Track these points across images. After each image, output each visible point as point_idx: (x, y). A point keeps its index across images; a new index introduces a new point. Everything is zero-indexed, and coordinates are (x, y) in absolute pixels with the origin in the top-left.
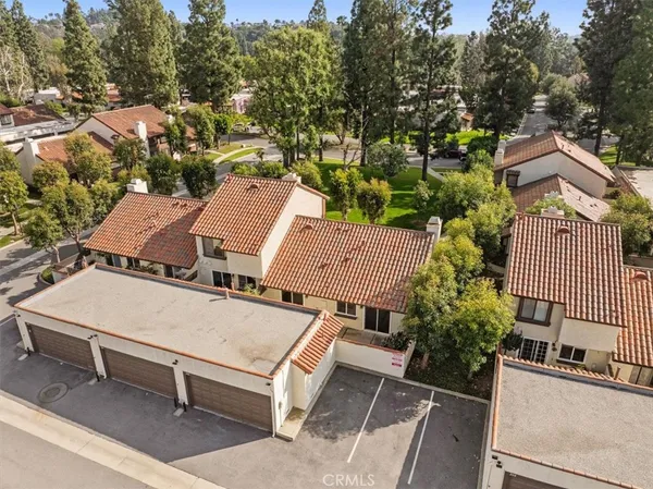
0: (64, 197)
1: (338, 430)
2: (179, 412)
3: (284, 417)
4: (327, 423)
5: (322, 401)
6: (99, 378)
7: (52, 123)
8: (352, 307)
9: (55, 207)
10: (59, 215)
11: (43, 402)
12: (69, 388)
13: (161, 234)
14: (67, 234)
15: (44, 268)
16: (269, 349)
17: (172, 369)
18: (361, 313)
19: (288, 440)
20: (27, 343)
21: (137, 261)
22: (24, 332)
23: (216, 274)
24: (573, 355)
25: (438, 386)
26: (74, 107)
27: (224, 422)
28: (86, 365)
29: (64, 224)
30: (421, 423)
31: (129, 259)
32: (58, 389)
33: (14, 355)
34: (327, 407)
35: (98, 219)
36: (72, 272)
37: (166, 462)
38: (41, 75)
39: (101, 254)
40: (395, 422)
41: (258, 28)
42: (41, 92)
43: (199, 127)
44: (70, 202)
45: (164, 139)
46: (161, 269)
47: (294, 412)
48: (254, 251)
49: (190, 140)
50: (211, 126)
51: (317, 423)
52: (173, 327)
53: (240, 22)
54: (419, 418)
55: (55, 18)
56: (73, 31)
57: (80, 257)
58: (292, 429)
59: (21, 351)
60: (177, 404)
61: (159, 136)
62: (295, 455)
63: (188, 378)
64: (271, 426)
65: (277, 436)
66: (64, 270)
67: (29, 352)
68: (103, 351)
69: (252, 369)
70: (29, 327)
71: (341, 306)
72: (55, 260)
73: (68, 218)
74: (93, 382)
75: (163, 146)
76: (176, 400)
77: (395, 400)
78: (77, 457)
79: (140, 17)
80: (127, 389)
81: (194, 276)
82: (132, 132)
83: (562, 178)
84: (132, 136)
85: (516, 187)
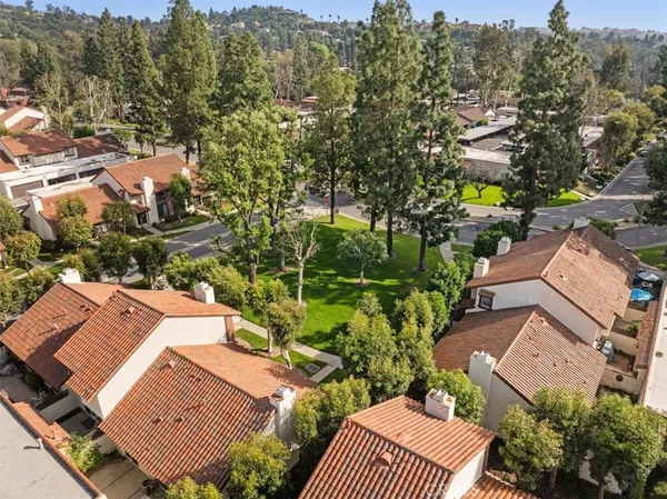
13: (55, 340)
82: (138, 186)
83: (543, 313)
84: (137, 191)
85: (490, 310)
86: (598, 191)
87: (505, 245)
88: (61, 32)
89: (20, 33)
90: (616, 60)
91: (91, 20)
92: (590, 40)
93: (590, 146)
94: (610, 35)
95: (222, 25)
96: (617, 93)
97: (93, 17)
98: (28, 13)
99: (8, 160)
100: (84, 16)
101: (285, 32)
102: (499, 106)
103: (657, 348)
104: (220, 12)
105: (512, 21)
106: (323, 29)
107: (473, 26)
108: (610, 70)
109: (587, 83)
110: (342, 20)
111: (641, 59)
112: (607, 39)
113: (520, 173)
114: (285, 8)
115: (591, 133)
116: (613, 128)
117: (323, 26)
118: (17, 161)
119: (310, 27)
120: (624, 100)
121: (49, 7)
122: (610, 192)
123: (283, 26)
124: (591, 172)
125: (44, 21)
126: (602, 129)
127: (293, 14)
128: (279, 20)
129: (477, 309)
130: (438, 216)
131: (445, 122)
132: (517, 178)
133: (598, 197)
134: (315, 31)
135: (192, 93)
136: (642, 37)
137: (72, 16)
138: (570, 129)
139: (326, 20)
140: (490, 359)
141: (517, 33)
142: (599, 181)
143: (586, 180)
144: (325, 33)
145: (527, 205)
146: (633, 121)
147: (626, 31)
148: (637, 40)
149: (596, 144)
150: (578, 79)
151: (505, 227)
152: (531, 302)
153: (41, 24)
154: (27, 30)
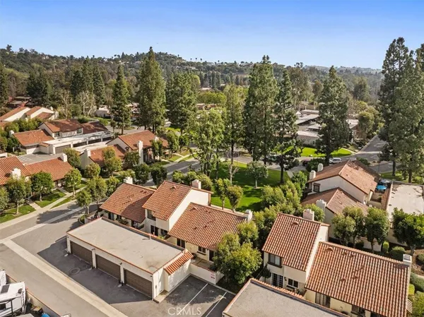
0: (95, 184)
1: (179, 302)
2: (120, 285)
3: (158, 293)
4: (175, 298)
5: (177, 290)
6: (93, 268)
7: (101, 132)
8: (204, 249)
9: (91, 189)
10: (92, 193)
11: (70, 275)
12: (81, 270)
13: (132, 205)
14: (94, 200)
15: (81, 215)
16: (158, 263)
17: (119, 267)
18: (208, 252)
19: (158, 302)
20: (69, 249)
21: (121, 217)
22: (69, 244)
23: (152, 227)
24: (293, 284)
25: (229, 290)
26: (114, 123)
27: (136, 292)
28: (89, 261)
29: (93, 196)
30: (214, 305)
31: (118, 216)
32: (77, 270)
33: (63, 254)
34: (178, 292)
35: (109, 194)
36: (93, 219)
37: (109, 304)
38: (101, 100)
39: (106, 212)
40: (204, 302)
41: (230, 66)
42: (100, 109)
43: (170, 143)
44: (97, 187)
45: (151, 149)
46: (130, 222)
47: (164, 292)
48: (166, 218)
49: (165, 148)
50: (177, 142)
51: (171, 298)
52: (125, 249)
53: (220, 62)
54: (215, 302)
55: (117, 57)
56: (118, 88)
57: (97, 212)
58: (161, 299)
59: (66, 252)
60: (120, 283)
61: (149, 148)
62: (158, 308)
63: (125, 271)
64: (151, 295)
65: (154, 300)
66: (89, 218)
67: (69, 253)
68: (96, 256)
69: (148, 270)
70: (71, 242)
71: (200, 248)
72: (86, 212)
73: (95, 194)
74: (90, 269)
75: (150, 152)
76: (120, 280)
77: (208, 294)
78: (78, 297)
79: (150, 86)
80: (102, 273)
81: (142, 227)
82: (136, 145)
83: (341, 190)
84: (136, 148)
85: (319, 192)
86: (360, 150)
87: (321, 167)
88: (30, 64)
89: (7, 65)
90: (361, 87)
91: (47, 57)
92: (346, 74)
93: (354, 128)
94: (357, 71)
95: (130, 62)
96: (363, 103)
97: (49, 56)
98: (8, 53)
99: (48, 134)
100: (43, 55)
101: (170, 67)
102: (301, 109)
103: (389, 203)
104: (129, 55)
105: (302, 63)
106: (192, 66)
107: (281, 66)
108: (358, 92)
109: (347, 98)
110: (203, 61)
111: (375, 84)
112: (355, 74)
113: (322, 137)
114: (169, 54)
115: (353, 123)
116: (363, 119)
117: (192, 64)
118: (53, 135)
119: (184, 64)
120: (367, 106)
121: (21, 50)
122: (364, 151)
123: (168, 63)
124: (354, 141)
125: (18, 57)
126: (358, 121)
127: (174, 57)
128: (166, 60)
129: (313, 192)
130: (288, 156)
131: (290, 114)
132: (321, 140)
133: (360, 152)
134: (188, 67)
135: (154, 101)
136: (374, 73)
137: (35, 55)
138: (343, 118)
139: (193, 61)
140: (323, 202)
141: (304, 70)
142: (360, 145)
143: (353, 144)
144: (194, 68)
145: (328, 152)
146: (371, 116)
147: (365, 69)
148: (372, 74)
149: (356, 128)
150: (343, 96)
151: (319, 161)
152: (336, 186)
153: (16, 59)
154: (11, 63)
